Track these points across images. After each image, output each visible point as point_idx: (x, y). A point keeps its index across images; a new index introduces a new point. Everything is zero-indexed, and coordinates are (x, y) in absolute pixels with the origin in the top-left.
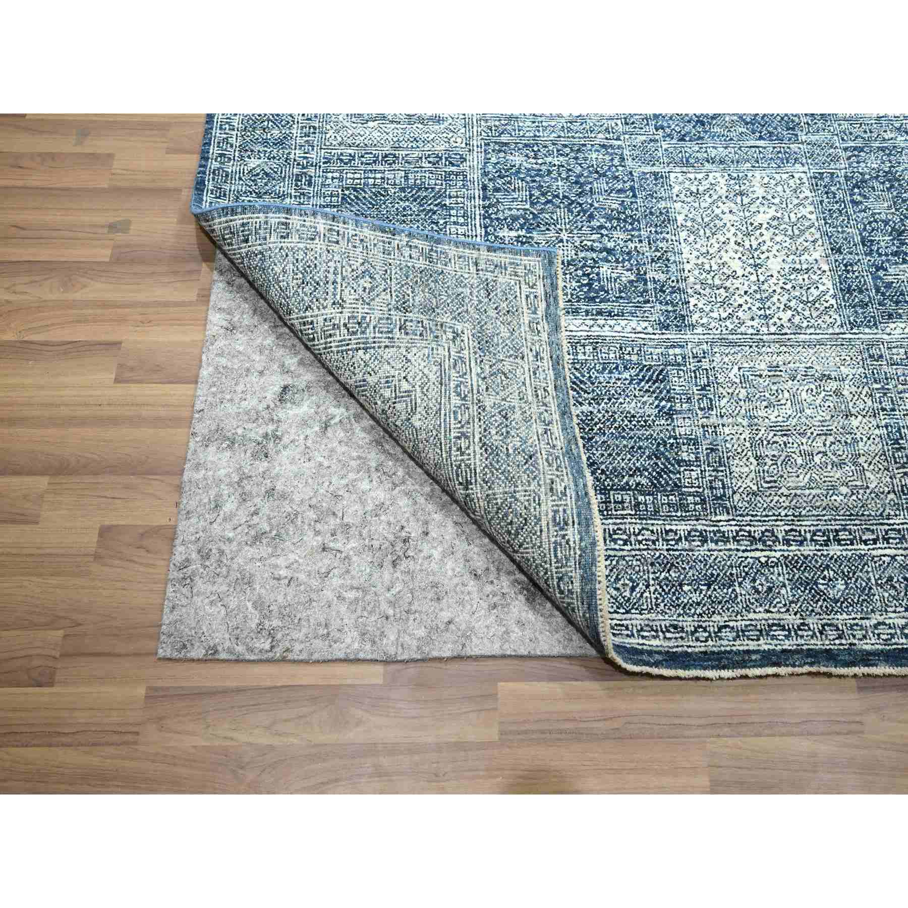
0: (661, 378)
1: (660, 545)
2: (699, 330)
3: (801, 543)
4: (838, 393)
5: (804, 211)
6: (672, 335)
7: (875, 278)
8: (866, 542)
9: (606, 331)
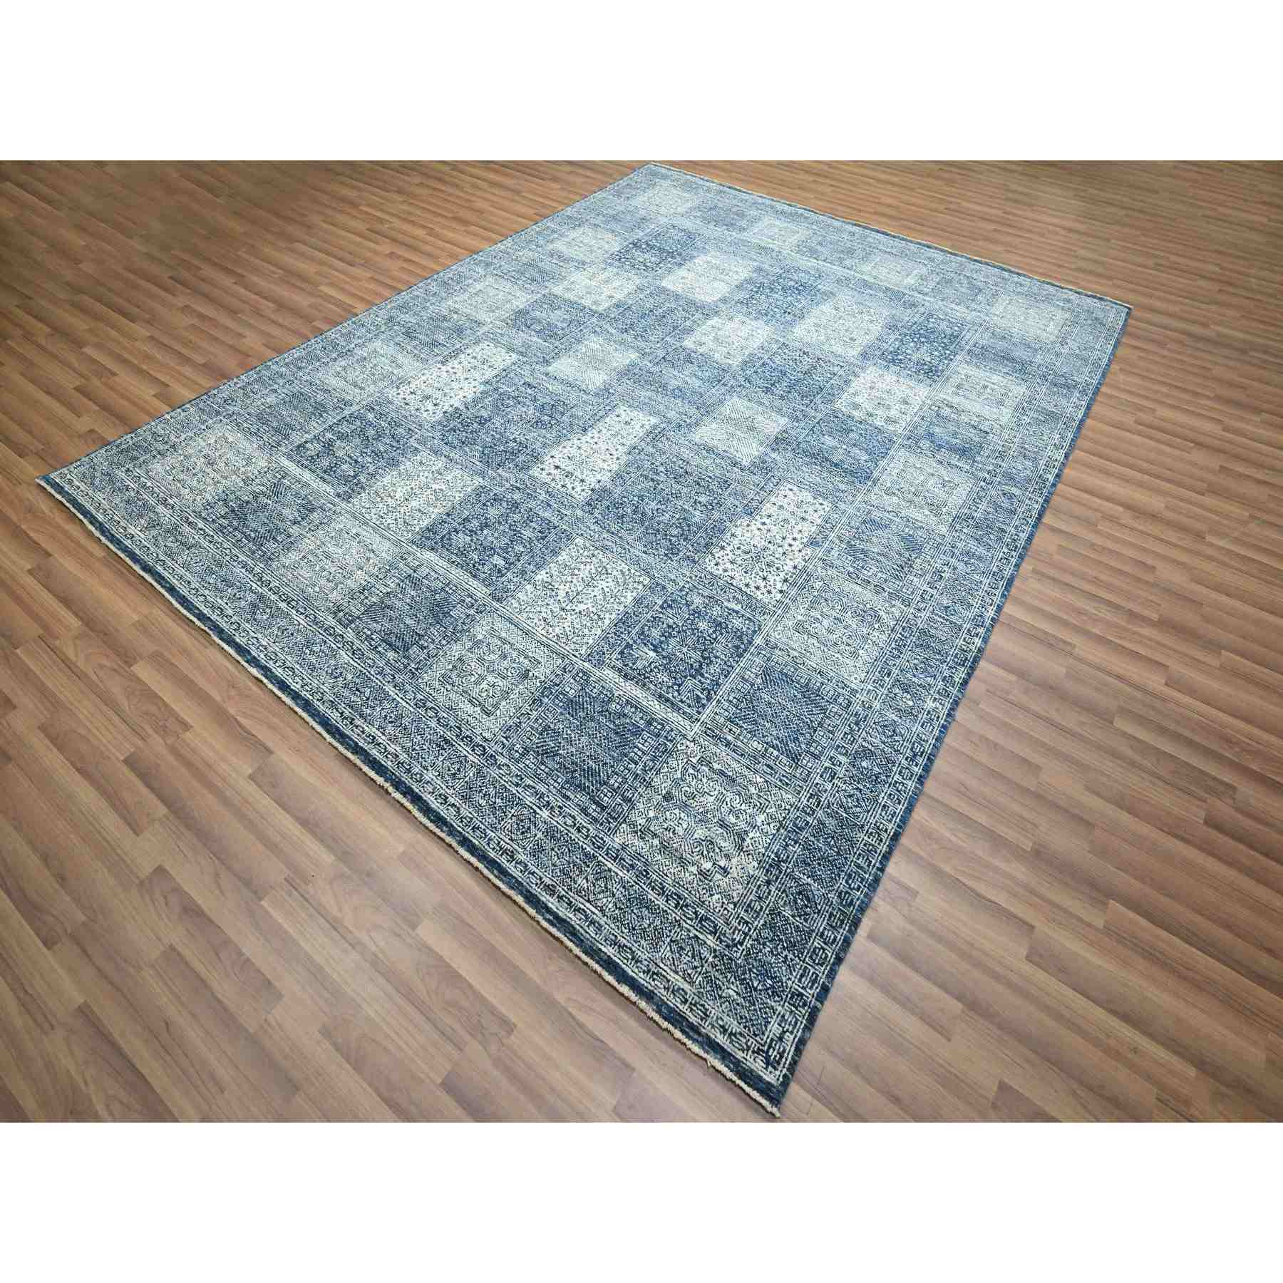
0: (312, 511)
1: (228, 558)
2: (350, 505)
3: (275, 593)
4: (368, 559)
5: (457, 495)
6: (337, 500)
7: (449, 533)
8: (297, 611)
9: (314, 485)
